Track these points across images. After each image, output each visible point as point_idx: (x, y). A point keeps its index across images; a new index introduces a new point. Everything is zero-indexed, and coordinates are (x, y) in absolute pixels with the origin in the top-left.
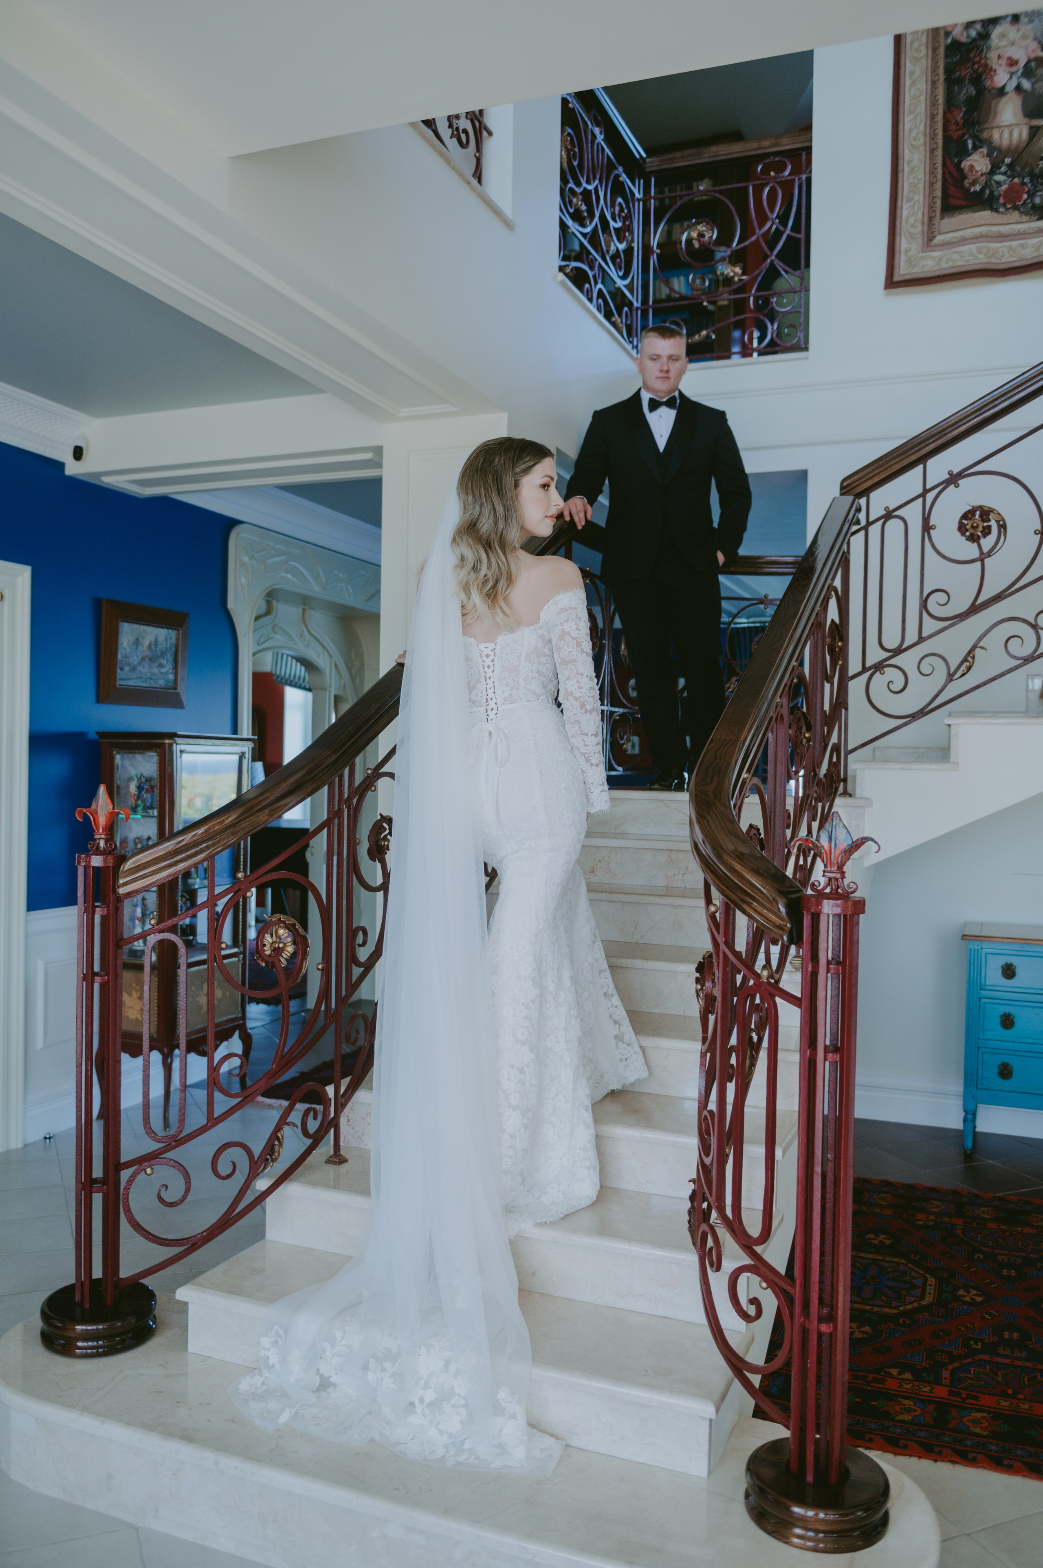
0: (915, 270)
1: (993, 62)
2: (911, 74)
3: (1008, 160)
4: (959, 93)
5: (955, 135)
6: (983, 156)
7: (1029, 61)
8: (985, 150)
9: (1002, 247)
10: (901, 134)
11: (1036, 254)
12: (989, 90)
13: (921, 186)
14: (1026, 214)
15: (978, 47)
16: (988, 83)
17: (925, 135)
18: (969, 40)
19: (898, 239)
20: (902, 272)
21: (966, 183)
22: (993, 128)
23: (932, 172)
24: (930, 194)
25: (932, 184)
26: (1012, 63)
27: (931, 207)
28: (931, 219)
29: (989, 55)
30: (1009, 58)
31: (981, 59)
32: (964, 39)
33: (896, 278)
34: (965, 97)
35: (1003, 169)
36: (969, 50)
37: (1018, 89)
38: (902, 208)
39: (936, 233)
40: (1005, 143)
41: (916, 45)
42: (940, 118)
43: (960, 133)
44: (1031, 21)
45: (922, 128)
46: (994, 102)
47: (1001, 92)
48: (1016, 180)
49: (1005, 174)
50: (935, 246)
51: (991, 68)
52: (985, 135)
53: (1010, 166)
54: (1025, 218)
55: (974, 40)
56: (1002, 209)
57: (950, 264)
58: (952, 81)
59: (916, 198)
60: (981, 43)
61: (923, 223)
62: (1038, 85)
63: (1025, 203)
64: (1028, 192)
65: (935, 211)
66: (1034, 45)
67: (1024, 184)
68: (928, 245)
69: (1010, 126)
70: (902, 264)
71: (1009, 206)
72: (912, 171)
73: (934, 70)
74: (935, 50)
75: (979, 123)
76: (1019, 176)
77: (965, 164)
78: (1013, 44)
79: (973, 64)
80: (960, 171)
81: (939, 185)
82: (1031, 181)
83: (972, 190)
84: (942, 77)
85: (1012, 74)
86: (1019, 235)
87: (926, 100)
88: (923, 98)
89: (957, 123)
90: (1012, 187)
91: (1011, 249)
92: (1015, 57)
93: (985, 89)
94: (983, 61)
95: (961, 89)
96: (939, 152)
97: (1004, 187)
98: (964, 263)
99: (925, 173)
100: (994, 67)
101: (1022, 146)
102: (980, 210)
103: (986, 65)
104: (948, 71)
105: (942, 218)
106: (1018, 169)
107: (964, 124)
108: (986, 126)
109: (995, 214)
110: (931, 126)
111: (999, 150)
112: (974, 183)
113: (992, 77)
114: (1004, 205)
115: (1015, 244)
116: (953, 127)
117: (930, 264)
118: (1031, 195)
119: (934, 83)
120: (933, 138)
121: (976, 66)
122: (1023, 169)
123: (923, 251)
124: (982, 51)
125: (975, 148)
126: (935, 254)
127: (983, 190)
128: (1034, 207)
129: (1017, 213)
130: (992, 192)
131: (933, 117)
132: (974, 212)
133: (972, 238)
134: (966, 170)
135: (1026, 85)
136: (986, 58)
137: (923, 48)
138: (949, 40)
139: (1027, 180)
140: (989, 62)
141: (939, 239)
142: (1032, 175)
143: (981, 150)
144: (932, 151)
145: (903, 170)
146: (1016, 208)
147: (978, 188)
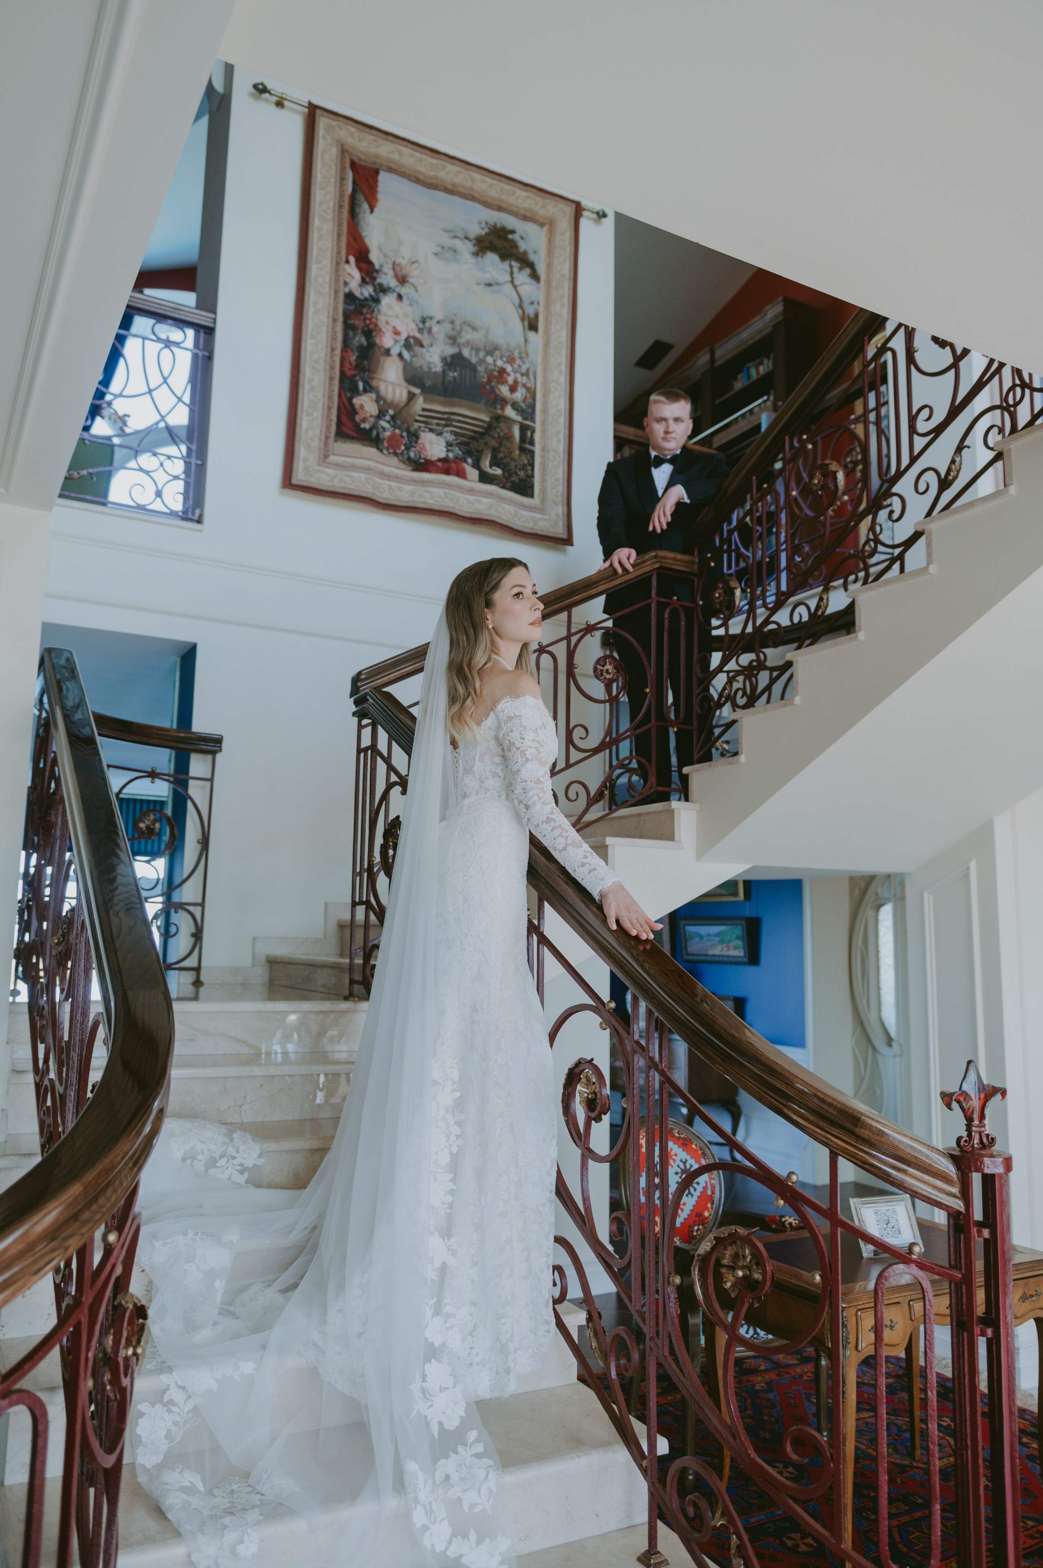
0: (312, 480)
1: (382, 325)
2: (315, 304)
3: (391, 412)
4: (353, 338)
5: (349, 373)
6: (372, 400)
7: (408, 338)
8: (373, 396)
9: (384, 483)
10: (303, 352)
11: (411, 499)
12: (379, 347)
13: (320, 405)
14: (404, 462)
15: (370, 307)
16: (378, 341)
17: (325, 362)
18: (362, 298)
19: (297, 445)
20: (299, 477)
21: (358, 418)
22: (380, 380)
23: (330, 398)
24: (328, 417)
25: (330, 408)
26: (397, 333)
27: (328, 427)
28: (327, 438)
29: (380, 317)
30: (394, 328)
31: (372, 317)
32: (357, 294)
33: (294, 481)
34: (357, 344)
35: (388, 418)
36: (363, 306)
37: (400, 355)
38: (301, 419)
39: (330, 453)
40: (389, 397)
41: (320, 280)
42: (338, 352)
43: (352, 372)
44: (411, 305)
45: (323, 355)
46: (382, 359)
47: (387, 352)
48: (397, 431)
49: (388, 422)
50: (331, 464)
51: (380, 330)
52: (374, 383)
53: (393, 417)
54: (402, 466)
55: (366, 299)
56: (385, 452)
57: (342, 485)
58: (348, 327)
59: (315, 414)
60: (372, 304)
61: (320, 440)
62: (414, 359)
63: (402, 453)
64: (405, 445)
65: (330, 432)
66: (413, 326)
67: (402, 436)
68: (324, 461)
69: (393, 384)
70: (300, 470)
71: (391, 451)
72: (312, 389)
73: (335, 309)
74: (336, 292)
75: (369, 371)
76: (399, 429)
77: (357, 401)
78: (397, 317)
79: (365, 319)
80: (352, 406)
81: (335, 411)
82: (408, 437)
83: (362, 426)
84: (340, 318)
85: (396, 341)
86: (396, 478)
87: (327, 332)
88: (324, 329)
89: (350, 363)
90: (393, 436)
91: (390, 487)
92: (401, 328)
93: (375, 344)
94: (374, 320)
95: (355, 335)
96: (336, 382)
97: (388, 434)
98: (355, 488)
99: (324, 396)
100: (383, 329)
101: (403, 404)
102: (368, 446)
103: (376, 325)
104: (347, 316)
105: (336, 441)
106: (399, 422)
107: (357, 366)
108: (376, 376)
109: (379, 453)
110: (331, 357)
111: (385, 401)
112: (364, 420)
113: (381, 337)
114: (387, 449)
115: (394, 484)
116: (347, 365)
117: (324, 478)
118: (408, 448)
119: (335, 320)
120: (332, 368)
121: (368, 322)
122: (402, 423)
123: (319, 465)
124: (373, 311)
125: (365, 391)
126: (330, 471)
127: (371, 429)
128: (409, 459)
129: (396, 459)
130: (378, 434)
131: (333, 349)
132: (364, 445)
133: (361, 468)
134: (357, 406)
135: (406, 355)
136: (377, 319)
137: (327, 286)
138: (347, 290)
139: (405, 434)
140: (379, 323)
141: (332, 458)
142: (408, 431)
143: (370, 394)
144: (331, 379)
145: (304, 386)
146: (395, 454)
147: (367, 426)
